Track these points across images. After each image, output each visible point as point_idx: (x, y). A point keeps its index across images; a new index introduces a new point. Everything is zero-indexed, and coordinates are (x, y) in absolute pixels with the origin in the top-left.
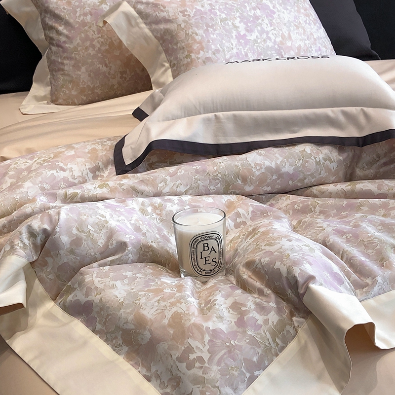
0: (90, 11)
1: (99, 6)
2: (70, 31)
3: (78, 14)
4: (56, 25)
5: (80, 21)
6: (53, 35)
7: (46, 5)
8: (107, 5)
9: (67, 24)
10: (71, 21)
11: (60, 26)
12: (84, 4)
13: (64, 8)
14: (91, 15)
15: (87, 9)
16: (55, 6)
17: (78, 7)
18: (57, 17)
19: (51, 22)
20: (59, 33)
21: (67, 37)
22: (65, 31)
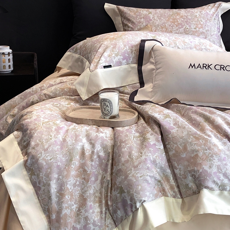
0: (143, 17)
1: (148, 15)
2: (133, 25)
3: (138, 19)
4: (128, 23)
5: (138, 21)
6: (126, 28)
7: (125, 15)
8: (152, 14)
9: (133, 23)
10: (135, 21)
11: (130, 24)
12: (141, 14)
13: (132, 16)
14: (144, 18)
15: (142, 16)
16: (128, 15)
17: (138, 15)
18: (129, 20)
19: (126, 22)
20: (129, 27)
21: (132, 28)
22: (131, 26)
